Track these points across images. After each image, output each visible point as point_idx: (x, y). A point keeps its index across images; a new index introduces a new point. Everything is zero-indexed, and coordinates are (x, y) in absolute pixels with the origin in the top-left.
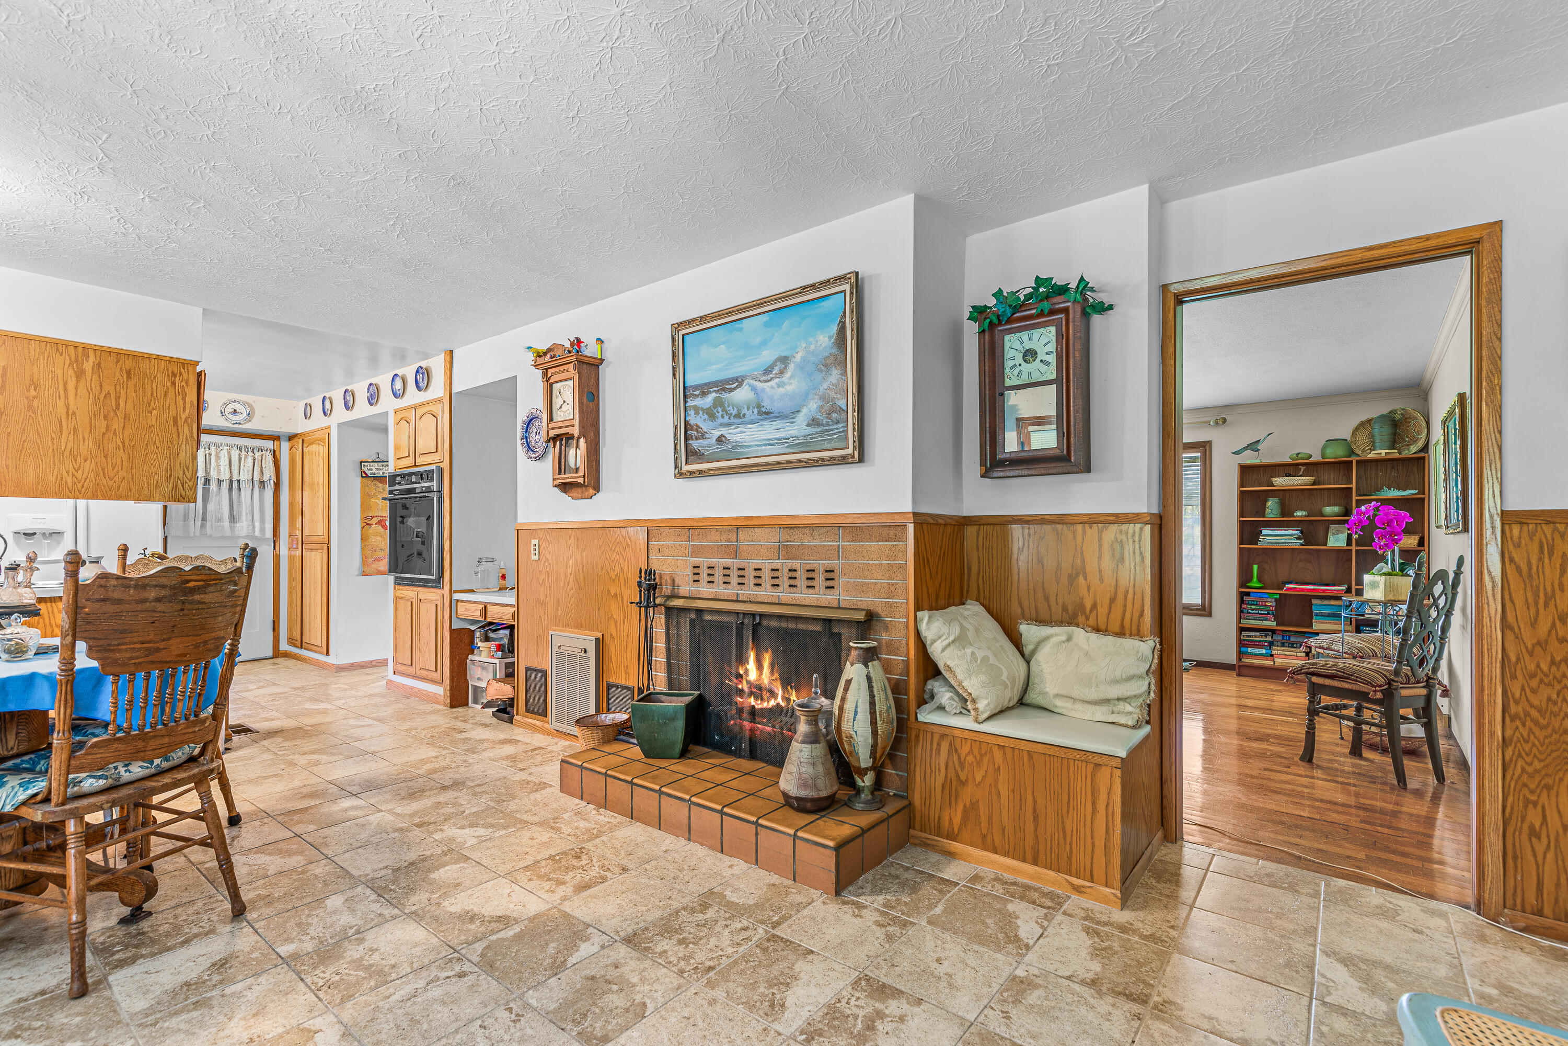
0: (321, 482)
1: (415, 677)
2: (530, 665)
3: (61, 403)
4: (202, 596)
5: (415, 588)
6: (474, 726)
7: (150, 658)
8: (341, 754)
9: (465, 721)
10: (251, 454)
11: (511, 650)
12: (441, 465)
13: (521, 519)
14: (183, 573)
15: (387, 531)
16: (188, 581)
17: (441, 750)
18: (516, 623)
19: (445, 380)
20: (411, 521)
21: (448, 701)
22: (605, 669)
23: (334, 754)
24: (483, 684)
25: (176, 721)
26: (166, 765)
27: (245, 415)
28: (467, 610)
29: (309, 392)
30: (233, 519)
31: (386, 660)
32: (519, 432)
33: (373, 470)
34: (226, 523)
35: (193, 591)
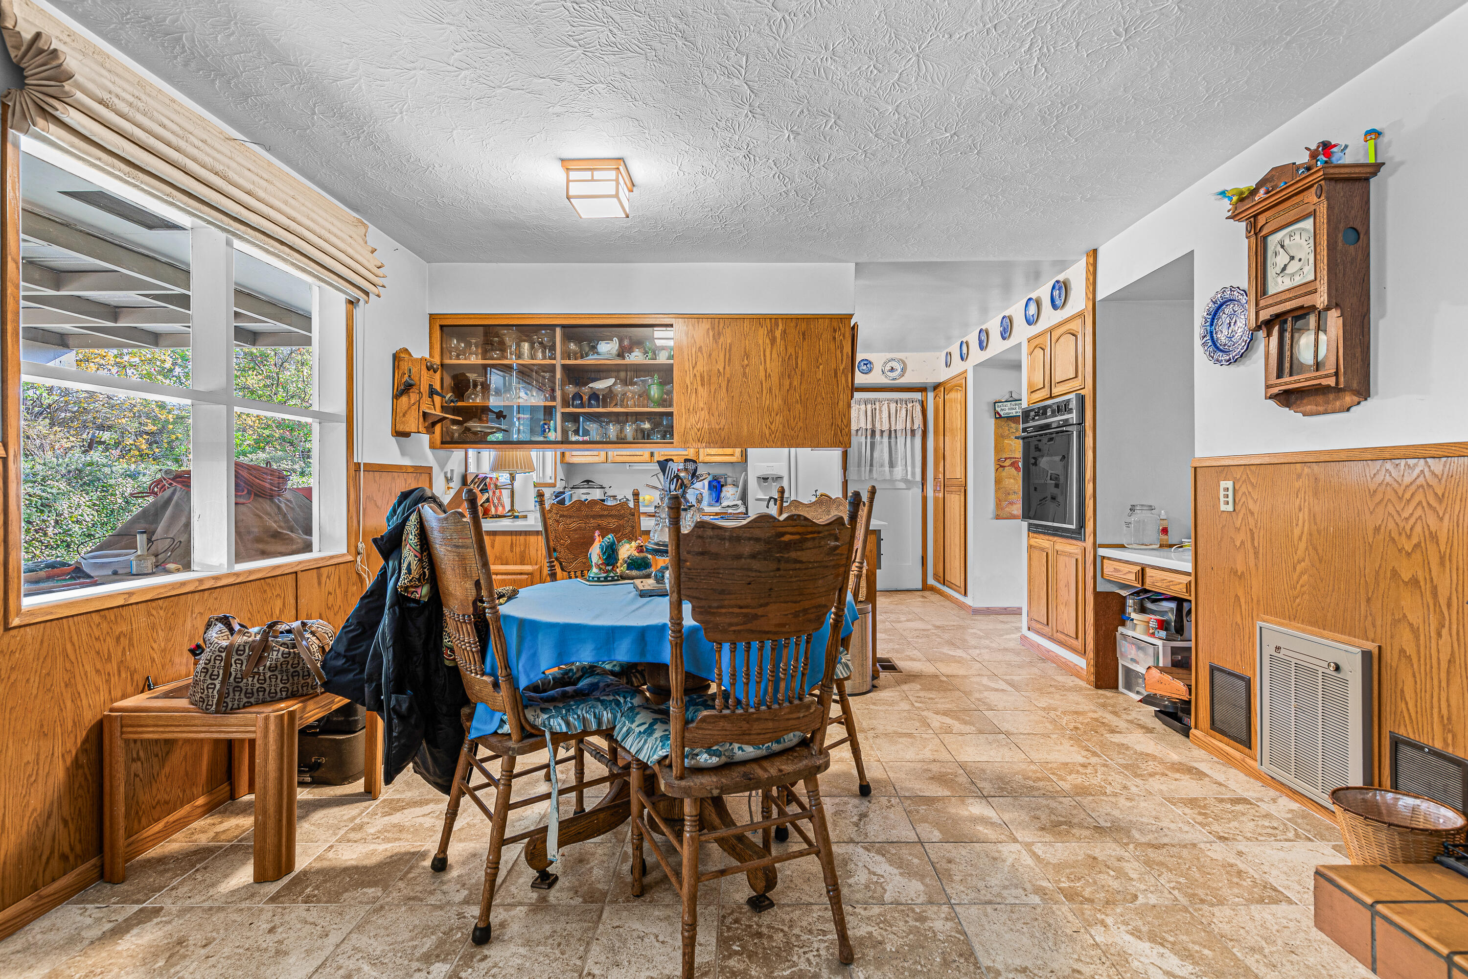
0: (959, 426)
1: (1051, 639)
2: (1218, 663)
3: (762, 368)
4: (799, 553)
5: (1051, 538)
6: (1130, 726)
7: (749, 626)
8: (972, 724)
9: (1115, 713)
10: (904, 406)
11: (1180, 630)
12: (1082, 392)
13: (1198, 454)
14: (778, 524)
15: (1021, 474)
16: (783, 534)
17: (1089, 754)
18: (1193, 598)
19: (1087, 287)
20: (1044, 462)
21: (1092, 678)
22: (1387, 709)
23: (965, 723)
24: (1141, 669)
25: (779, 704)
26: (776, 747)
27: (899, 370)
28: (1116, 570)
29: (949, 339)
30: (892, 465)
31: (1020, 609)
32: (1198, 330)
33: (1007, 410)
34: (887, 468)
35: (788, 546)
